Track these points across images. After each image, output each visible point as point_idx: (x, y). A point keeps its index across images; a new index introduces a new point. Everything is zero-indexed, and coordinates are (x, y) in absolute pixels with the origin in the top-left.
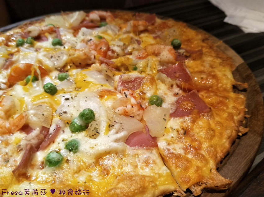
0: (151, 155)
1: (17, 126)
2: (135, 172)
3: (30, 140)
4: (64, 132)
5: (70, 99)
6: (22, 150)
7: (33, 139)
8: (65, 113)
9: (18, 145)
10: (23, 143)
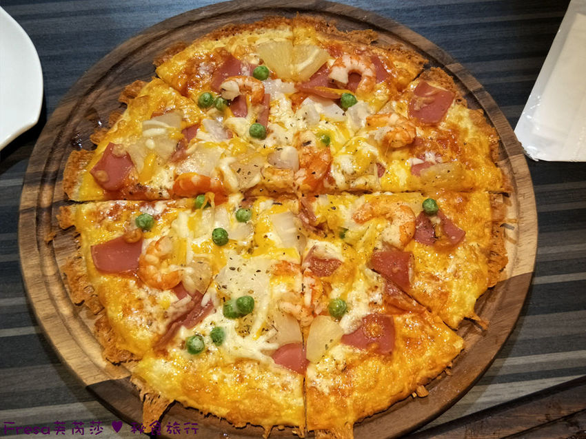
0: (292, 381)
1: (169, 284)
2: (268, 392)
3: (178, 308)
4: (216, 311)
5: (236, 270)
6: (167, 317)
7: (183, 307)
8: (224, 287)
9: (164, 311)
10: (171, 310)
